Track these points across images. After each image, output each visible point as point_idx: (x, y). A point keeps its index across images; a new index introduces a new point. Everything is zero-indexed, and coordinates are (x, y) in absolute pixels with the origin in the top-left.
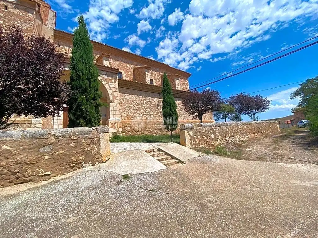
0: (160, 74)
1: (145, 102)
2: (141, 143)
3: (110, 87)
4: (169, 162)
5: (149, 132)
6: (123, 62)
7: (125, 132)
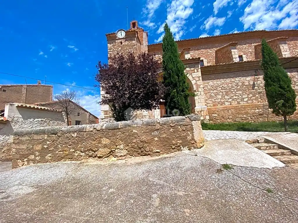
0: (252, 45)
1: (234, 84)
2: (235, 132)
3: (193, 78)
4: (288, 158)
5: (244, 119)
6: (203, 49)
7: (212, 120)
